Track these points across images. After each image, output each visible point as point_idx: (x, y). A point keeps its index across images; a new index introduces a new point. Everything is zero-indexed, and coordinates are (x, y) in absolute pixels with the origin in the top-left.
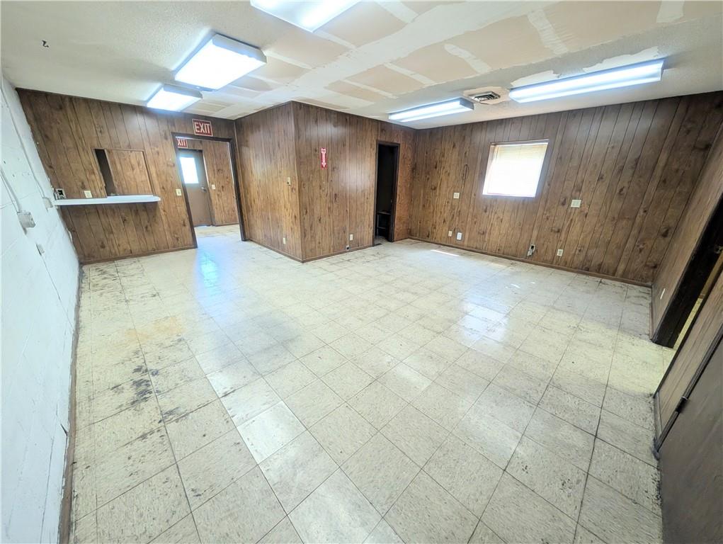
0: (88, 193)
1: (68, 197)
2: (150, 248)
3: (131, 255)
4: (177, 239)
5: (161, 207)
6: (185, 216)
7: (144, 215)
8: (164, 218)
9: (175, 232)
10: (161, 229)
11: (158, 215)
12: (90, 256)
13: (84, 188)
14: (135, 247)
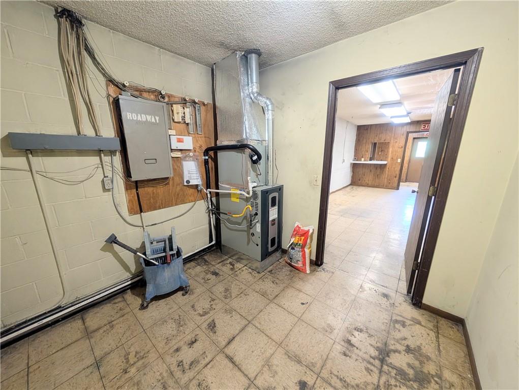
0: (363, 159)
1: (357, 160)
2: (376, 184)
3: (368, 186)
4: (389, 183)
5: (387, 167)
6: (398, 173)
7: (379, 170)
8: (387, 172)
9: (389, 180)
10: (384, 177)
11: (385, 170)
12: (354, 183)
13: (362, 157)
14: (370, 183)
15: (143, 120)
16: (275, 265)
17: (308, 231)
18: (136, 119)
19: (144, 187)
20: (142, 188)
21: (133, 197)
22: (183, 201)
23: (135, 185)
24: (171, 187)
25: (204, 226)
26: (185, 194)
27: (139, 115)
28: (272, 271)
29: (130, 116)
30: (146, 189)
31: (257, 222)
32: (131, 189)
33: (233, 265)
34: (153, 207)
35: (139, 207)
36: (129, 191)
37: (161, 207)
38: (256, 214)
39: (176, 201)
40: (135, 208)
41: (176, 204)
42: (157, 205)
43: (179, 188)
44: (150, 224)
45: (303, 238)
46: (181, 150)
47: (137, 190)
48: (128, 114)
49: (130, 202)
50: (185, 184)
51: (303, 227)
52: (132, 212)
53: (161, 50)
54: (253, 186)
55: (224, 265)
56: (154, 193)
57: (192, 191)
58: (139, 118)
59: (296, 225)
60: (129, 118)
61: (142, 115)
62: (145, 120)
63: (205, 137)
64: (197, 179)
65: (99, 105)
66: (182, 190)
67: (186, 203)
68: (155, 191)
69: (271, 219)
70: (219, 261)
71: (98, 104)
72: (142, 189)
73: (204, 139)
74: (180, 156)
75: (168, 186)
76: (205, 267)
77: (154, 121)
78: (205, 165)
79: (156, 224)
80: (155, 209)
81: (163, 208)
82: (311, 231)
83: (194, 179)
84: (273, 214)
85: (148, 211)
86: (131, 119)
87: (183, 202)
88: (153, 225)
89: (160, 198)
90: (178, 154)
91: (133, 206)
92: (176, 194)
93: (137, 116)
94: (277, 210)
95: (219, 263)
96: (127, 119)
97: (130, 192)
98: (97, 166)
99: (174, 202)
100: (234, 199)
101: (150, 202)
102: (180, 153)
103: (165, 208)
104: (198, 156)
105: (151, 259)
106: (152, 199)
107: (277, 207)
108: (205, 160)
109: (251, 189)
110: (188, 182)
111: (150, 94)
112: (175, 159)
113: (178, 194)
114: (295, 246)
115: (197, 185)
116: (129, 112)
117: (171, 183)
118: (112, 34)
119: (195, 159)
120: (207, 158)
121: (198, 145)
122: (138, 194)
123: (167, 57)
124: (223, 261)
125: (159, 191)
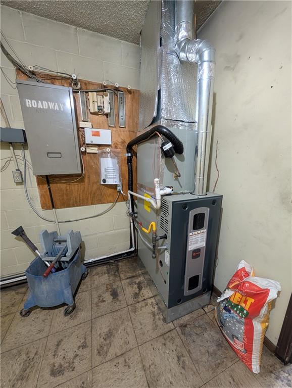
15: (44, 108)
16: (194, 315)
17: (266, 292)
18: (36, 106)
19: (57, 183)
20: (54, 183)
21: (45, 192)
22: (100, 200)
23: (45, 179)
24: (86, 185)
25: (124, 230)
26: (103, 194)
27: (40, 102)
28: (186, 326)
29: (30, 103)
30: (58, 185)
31: (166, 249)
32: (43, 184)
33: (140, 288)
34: (67, 204)
35: (51, 203)
36: (40, 186)
37: (76, 205)
38: (165, 237)
39: (92, 200)
40: (47, 203)
41: (92, 204)
42: (71, 202)
43: (95, 187)
44: (64, 221)
45: (251, 301)
46: (99, 146)
47: (49, 186)
48: (27, 100)
49: (42, 196)
50: (102, 183)
51: (255, 275)
52: (45, 207)
53: (78, 28)
54: (162, 192)
55: (130, 284)
56: (67, 190)
57: (110, 191)
58: (40, 106)
59: (240, 267)
60: (28, 106)
61: (44, 102)
62: (47, 108)
63: (129, 131)
64: (114, 178)
65: (10, 97)
66: (98, 189)
67: (104, 203)
68: (68, 188)
69: (191, 247)
70: (130, 275)
71: (9, 95)
72: (55, 185)
73: (128, 133)
74: (97, 152)
75: (83, 183)
76: (112, 278)
77: (58, 109)
78: (128, 163)
79: (69, 221)
80: (68, 206)
81: (77, 206)
82: (272, 295)
83: (111, 178)
84: (197, 240)
85: (61, 208)
86: (31, 106)
87: (100, 202)
88: (66, 222)
89: (74, 196)
90: (94, 150)
91: (46, 200)
92: (93, 193)
93: (38, 103)
94: (205, 235)
95: (128, 278)
96: (26, 106)
97: (42, 187)
98: (9, 159)
99: (90, 201)
100: (146, 207)
101: (63, 199)
102: (96, 149)
103: (79, 206)
104: (119, 153)
105: (48, 261)
106: (65, 196)
107: (205, 230)
108: (128, 157)
109: (158, 197)
110: (104, 181)
111: (63, 81)
112: (92, 155)
113: (94, 194)
114: (233, 307)
115: (116, 185)
116: (28, 99)
117: (86, 180)
118: (21, 16)
119: (115, 155)
120: (130, 155)
121: (120, 140)
122: (50, 189)
123: (84, 37)
124: (133, 277)
125: (73, 188)
